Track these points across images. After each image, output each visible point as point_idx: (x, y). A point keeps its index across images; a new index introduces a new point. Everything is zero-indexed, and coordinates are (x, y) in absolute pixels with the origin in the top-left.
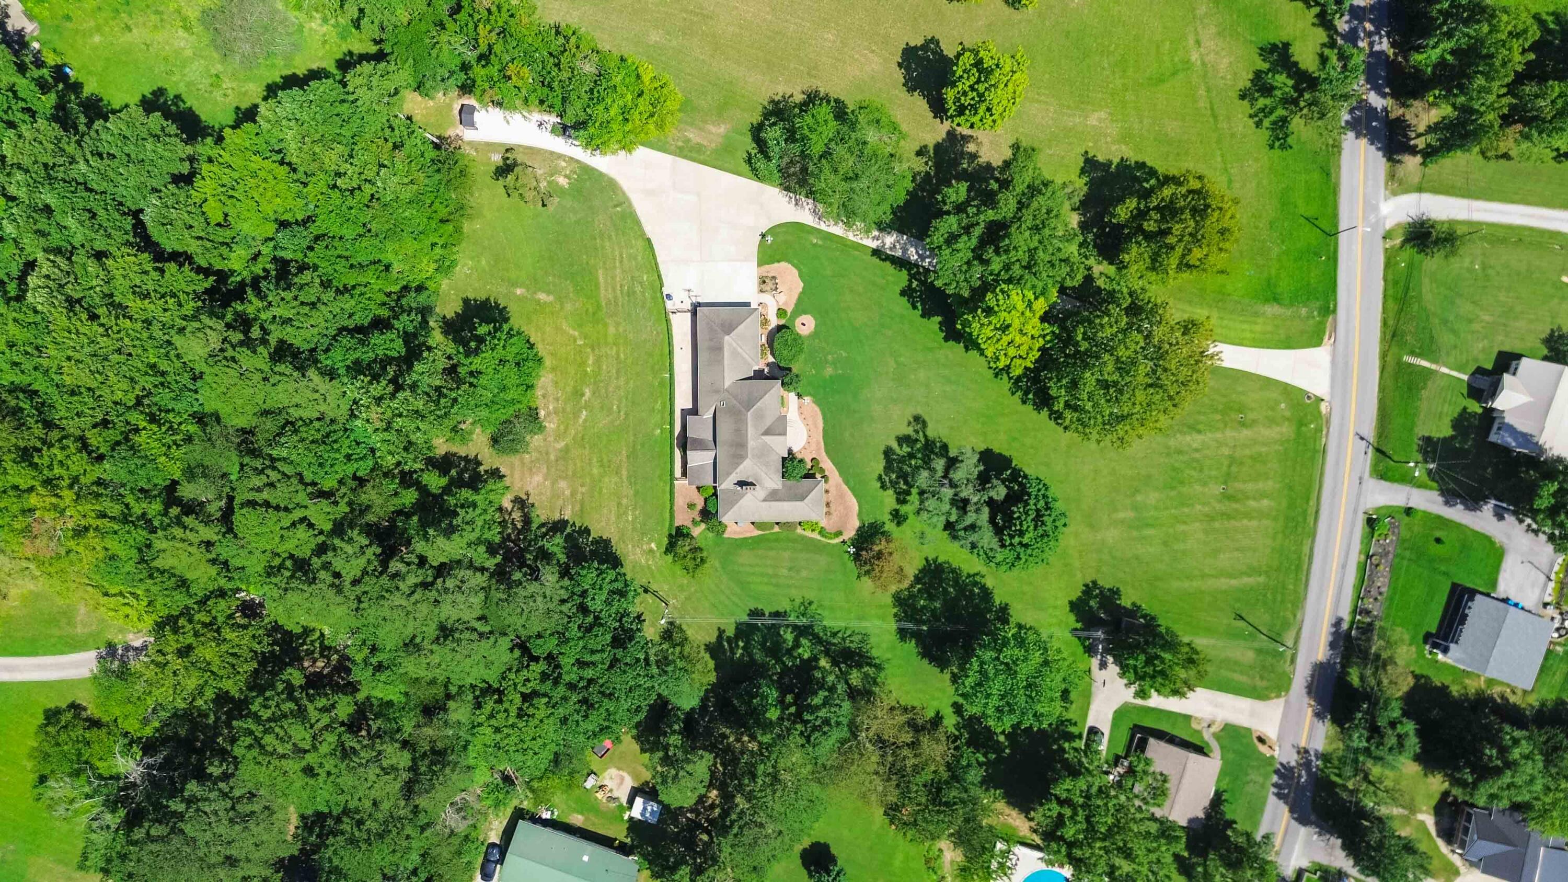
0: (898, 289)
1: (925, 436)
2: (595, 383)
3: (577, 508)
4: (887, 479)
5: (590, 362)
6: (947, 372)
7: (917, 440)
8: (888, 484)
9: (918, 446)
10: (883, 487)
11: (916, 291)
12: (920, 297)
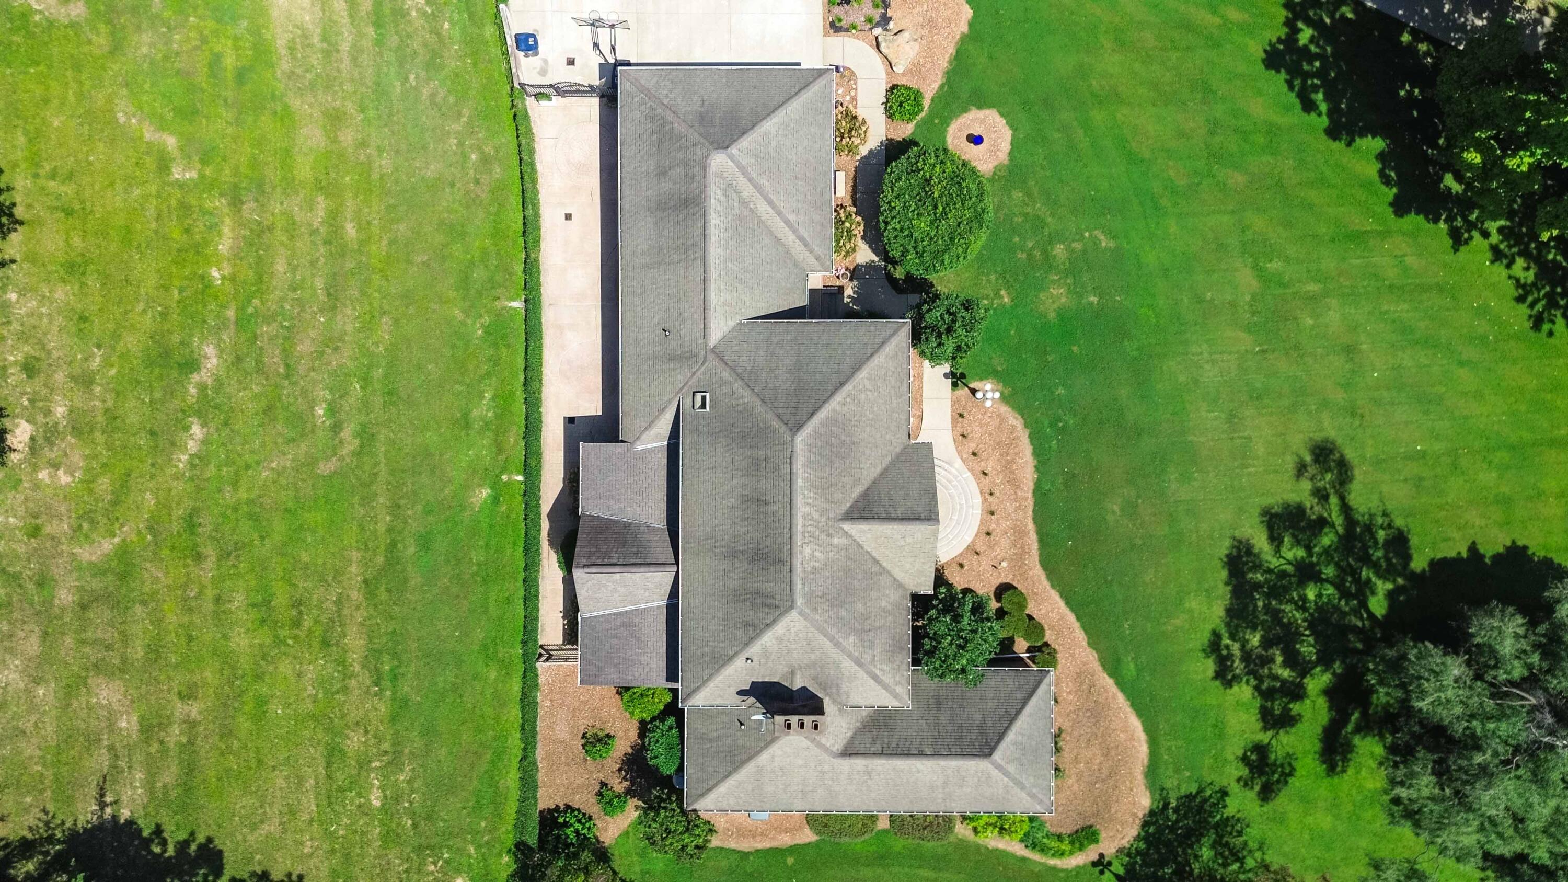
0: (1256, 50)
1: (1346, 508)
2: (242, 322)
3: (169, 776)
4: (1236, 648)
5: (224, 247)
6: (1401, 309)
7: (1322, 523)
8: (1238, 666)
9: (1327, 539)
10: (1224, 676)
11: (1311, 58)
12: (1321, 74)
